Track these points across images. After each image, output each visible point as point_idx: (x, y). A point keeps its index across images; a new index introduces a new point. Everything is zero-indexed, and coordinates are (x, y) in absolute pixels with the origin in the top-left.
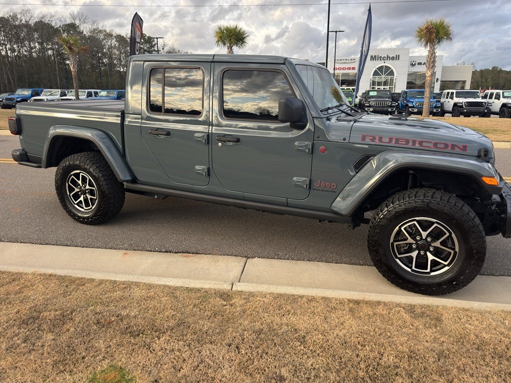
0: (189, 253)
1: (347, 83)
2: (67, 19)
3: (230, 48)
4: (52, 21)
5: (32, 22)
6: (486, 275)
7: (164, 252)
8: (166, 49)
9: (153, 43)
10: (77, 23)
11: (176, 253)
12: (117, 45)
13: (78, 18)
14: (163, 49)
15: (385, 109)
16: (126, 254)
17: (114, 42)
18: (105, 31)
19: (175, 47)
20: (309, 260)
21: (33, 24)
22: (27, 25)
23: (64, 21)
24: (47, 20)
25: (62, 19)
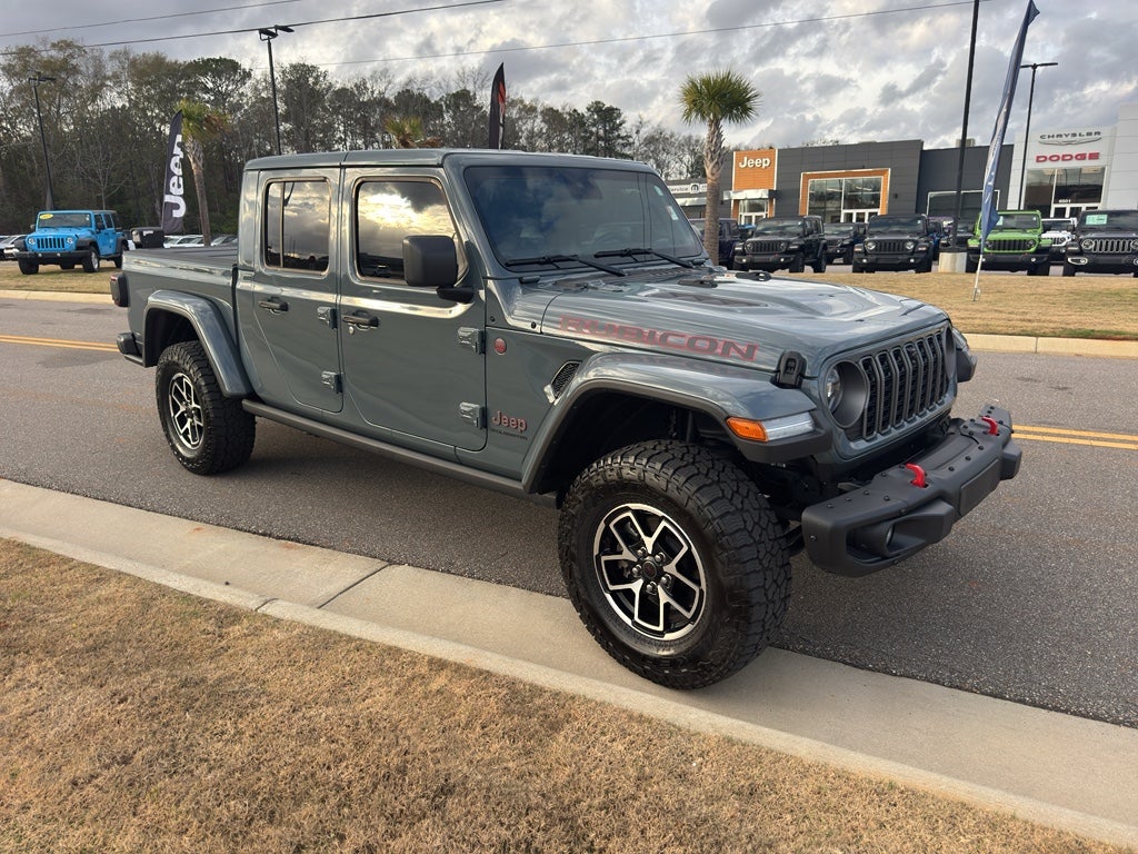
0: (298, 541)
1: (1075, 194)
2: (452, 84)
3: (716, 124)
4: (423, 89)
5: (390, 95)
6: (869, 669)
7: (262, 534)
8: (645, 132)
9: (618, 122)
10: (470, 87)
11: (278, 538)
12: (544, 131)
13: (471, 79)
14: (638, 132)
15: (1124, 259)
16: (198, 529)
17: (539, 124)
18: (522, 102)
19: (664, 126)
20: (499, 582)
21: (392, 98)
22: (382, 102)
23: (445, 88)
24: (416, 87)
25: (443, 84)
